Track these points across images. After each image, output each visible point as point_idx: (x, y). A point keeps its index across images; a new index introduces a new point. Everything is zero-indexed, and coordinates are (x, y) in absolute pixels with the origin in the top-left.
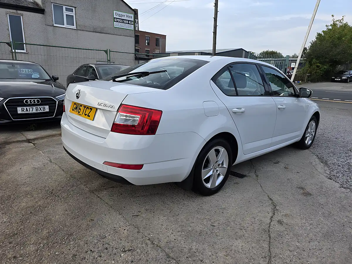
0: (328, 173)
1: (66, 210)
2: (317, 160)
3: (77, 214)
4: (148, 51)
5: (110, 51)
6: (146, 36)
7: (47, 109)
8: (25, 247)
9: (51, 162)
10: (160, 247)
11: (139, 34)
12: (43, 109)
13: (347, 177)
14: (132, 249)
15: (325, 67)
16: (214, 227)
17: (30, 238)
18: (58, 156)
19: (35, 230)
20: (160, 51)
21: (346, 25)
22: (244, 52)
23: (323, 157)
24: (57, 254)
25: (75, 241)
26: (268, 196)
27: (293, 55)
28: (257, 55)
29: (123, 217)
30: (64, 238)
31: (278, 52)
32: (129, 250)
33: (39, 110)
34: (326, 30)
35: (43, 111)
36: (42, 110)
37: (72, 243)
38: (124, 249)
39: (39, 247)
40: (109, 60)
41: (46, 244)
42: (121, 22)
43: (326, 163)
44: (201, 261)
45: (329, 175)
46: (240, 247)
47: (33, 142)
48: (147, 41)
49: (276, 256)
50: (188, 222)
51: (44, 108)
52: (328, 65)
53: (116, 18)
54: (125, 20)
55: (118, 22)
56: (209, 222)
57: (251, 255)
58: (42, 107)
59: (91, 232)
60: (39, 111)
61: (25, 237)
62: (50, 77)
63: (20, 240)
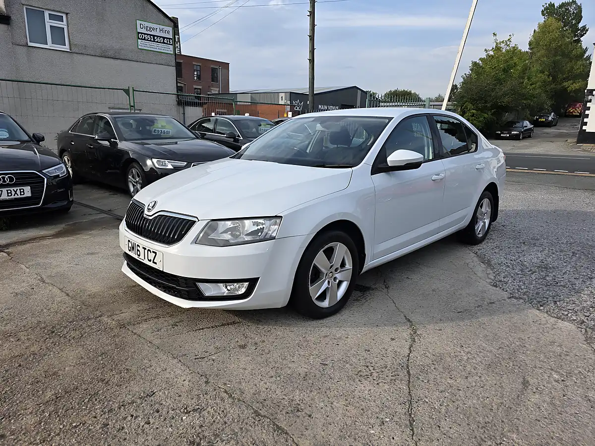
0: (493, 278)
1: (82, 358)
2: (476, 259)
3: (102, 362)
4: (199, 90)
5: (134, 90)
6: (194, 63)
7: (27, 191)
8: (18, 420)
9: (44, 282)
10: (244, 402)
11: (182, 61)
12: (21, 192)
13: (520, 281)
14: (199, 408)
15: (486, 115)
16: (326, 366)
17: (24, 405)
18: (55, 271)
19: (32, 392)
20: (219, 91)
21: (516, 50)
22: (359, 92)
23: (485, 255)
24: (75, 426)
25: (103, 404)
26: (405, 316)
27: (437, 96)
28: (380, 96)
29: (180, 361)
30: (83, 401)
31: (413, 92)
32: (194, 410)
33: (13, 194)
34: (485, 57)
35: (20, 196)
36: (19, 194)
37: (99, 407)
38: (186, 408)
39: (43, 418)
40: (132, 106)
41: (54, 411)
42: (150, 41)
43: (488, 263)
44: (310, 416)
45: (493, 280)
46: (366, 392)
47: (6, 251)
48: (195, 73)
49: (419, 400)
50: (284, 362)
51: (22, 190)
52: (490, 113)
53: (142, 33)
54: (158, 36)
55: (144, 39)
56: (317, 359)
57: (383, 402)
58: (18, 188)
59: (128, 388)
60: (13, 197)
61: (15, 404)
62: (28, 136)
63: (8, 409)
